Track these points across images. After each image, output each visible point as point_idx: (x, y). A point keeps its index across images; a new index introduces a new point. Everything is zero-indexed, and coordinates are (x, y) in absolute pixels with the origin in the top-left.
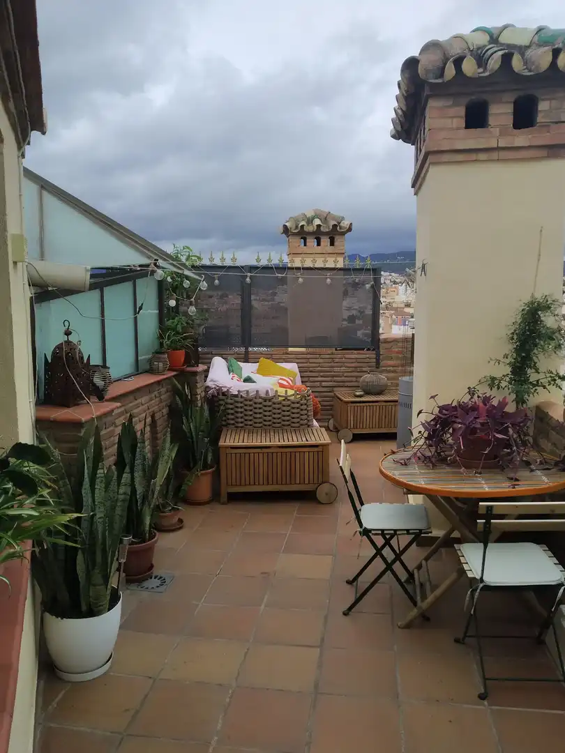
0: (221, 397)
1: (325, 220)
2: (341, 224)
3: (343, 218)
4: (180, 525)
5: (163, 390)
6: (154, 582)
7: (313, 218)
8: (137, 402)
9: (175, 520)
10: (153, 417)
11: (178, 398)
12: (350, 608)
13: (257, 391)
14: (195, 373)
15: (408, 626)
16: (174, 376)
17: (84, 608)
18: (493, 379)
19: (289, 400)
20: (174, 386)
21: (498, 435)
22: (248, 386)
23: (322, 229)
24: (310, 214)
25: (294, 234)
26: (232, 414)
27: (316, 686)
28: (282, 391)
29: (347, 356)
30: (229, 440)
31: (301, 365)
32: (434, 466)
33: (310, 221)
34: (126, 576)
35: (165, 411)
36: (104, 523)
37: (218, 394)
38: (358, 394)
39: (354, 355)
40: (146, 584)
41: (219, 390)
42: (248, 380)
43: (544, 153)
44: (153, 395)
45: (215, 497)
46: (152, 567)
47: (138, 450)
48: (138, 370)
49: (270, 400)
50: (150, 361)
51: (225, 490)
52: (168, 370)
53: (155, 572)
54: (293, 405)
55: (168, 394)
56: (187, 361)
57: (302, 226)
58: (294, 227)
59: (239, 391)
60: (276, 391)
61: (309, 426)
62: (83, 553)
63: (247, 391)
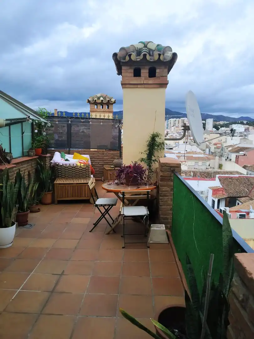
0: (57, 166)
1: (105, 98)
2: (111, 100)
3: (112, 98)
4: (39, 211)
5: (33, 163)
6: (28, 226)
7: (100, 97)
8: (23, 166)
9: (37, 208)
10: (29, 172)
11: (39, 166)
12: (92, 230)
13: (70, 164)
14: (46, 157)
15: (108, 234)
16: (37, 158)
17: (3, 225)
18: (143, 159)
19: (81, 167)
20: (37, 161)
21: (135, 175)
22: (67, 162)
23: (103, 102)
24: (99, 95)
25: (92, 103)
26: (60, 173)
27: (76, 247)
28: (79, 164)
29: (108, 153)
30: (58, 181)
31: (91, 156)
32: (118, 185)
33: (99, 98)
34: (18, 223)
35: (34, 170)
36: (10, 199)
37: (55, 165)
38: (112, 167)
39: (112, 152)
40: (25, 226)
41: (55, 164)
42: (67, 160)
43: (158, 86)
44: (29, 164)
45: (53, 202)
46: (27, 221)
47: (22, 181)
48: (23, 155)
49: (74, 168)
50: (28, 152)
51: (57, 199)
52: (35, 155)
53: (29, 223)
54: (83, 169)
55: (35, 164)
56: (43, 153)
57: (96, 100)
58: (92, 100)
59: (63, 164)
60: (77, 164)
61: (89, 177)
62: (3, 207)
63: (66, 164)
